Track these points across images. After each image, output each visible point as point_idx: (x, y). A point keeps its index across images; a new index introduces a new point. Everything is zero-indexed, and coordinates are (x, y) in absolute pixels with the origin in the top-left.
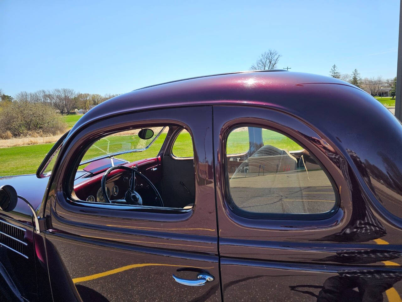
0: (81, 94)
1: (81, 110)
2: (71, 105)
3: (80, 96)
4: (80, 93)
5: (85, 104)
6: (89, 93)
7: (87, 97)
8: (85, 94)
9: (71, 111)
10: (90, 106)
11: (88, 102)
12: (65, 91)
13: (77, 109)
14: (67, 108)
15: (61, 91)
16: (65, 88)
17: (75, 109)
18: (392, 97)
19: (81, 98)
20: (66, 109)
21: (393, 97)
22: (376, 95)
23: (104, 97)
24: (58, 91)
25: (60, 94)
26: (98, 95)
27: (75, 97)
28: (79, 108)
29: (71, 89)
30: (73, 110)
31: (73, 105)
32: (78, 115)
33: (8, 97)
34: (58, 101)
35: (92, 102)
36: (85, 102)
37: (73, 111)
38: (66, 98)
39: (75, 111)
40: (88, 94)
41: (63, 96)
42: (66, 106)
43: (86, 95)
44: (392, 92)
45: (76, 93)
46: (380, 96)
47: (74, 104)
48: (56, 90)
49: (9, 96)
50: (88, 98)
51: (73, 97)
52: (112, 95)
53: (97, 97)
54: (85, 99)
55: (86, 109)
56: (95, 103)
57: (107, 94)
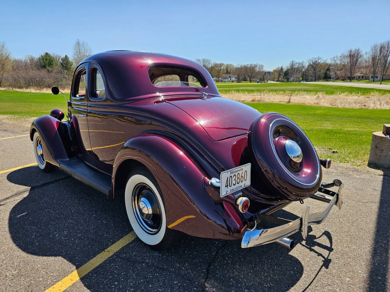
0: (217, 64)
3: (216, 65)
5: (219, 73)
6: (224, 63)
7: (221, 67)
8: (220, 64)
10: (222, 75)
11: (222, 71)
12: (204, 60)
15: (201, 60)
16: (205, 58)
19: (216, 67)
23: (236, 67)
24: (199, 60)
25: (200, 63)
27: (212, 66)
28: (213, 77)
29: (209, 59)
35: (225, 71)
36: (219, 71)
40: (223, 64)
41: (202, 65)
43: (221, 65)
45: (213, 62)
48: (197, 60)
50: (222, 68)
51: (210, 66)
53: (230, 67)
54: (220, 69)
55: (219, 77)
56: (228, 72)
57: (239, 64)
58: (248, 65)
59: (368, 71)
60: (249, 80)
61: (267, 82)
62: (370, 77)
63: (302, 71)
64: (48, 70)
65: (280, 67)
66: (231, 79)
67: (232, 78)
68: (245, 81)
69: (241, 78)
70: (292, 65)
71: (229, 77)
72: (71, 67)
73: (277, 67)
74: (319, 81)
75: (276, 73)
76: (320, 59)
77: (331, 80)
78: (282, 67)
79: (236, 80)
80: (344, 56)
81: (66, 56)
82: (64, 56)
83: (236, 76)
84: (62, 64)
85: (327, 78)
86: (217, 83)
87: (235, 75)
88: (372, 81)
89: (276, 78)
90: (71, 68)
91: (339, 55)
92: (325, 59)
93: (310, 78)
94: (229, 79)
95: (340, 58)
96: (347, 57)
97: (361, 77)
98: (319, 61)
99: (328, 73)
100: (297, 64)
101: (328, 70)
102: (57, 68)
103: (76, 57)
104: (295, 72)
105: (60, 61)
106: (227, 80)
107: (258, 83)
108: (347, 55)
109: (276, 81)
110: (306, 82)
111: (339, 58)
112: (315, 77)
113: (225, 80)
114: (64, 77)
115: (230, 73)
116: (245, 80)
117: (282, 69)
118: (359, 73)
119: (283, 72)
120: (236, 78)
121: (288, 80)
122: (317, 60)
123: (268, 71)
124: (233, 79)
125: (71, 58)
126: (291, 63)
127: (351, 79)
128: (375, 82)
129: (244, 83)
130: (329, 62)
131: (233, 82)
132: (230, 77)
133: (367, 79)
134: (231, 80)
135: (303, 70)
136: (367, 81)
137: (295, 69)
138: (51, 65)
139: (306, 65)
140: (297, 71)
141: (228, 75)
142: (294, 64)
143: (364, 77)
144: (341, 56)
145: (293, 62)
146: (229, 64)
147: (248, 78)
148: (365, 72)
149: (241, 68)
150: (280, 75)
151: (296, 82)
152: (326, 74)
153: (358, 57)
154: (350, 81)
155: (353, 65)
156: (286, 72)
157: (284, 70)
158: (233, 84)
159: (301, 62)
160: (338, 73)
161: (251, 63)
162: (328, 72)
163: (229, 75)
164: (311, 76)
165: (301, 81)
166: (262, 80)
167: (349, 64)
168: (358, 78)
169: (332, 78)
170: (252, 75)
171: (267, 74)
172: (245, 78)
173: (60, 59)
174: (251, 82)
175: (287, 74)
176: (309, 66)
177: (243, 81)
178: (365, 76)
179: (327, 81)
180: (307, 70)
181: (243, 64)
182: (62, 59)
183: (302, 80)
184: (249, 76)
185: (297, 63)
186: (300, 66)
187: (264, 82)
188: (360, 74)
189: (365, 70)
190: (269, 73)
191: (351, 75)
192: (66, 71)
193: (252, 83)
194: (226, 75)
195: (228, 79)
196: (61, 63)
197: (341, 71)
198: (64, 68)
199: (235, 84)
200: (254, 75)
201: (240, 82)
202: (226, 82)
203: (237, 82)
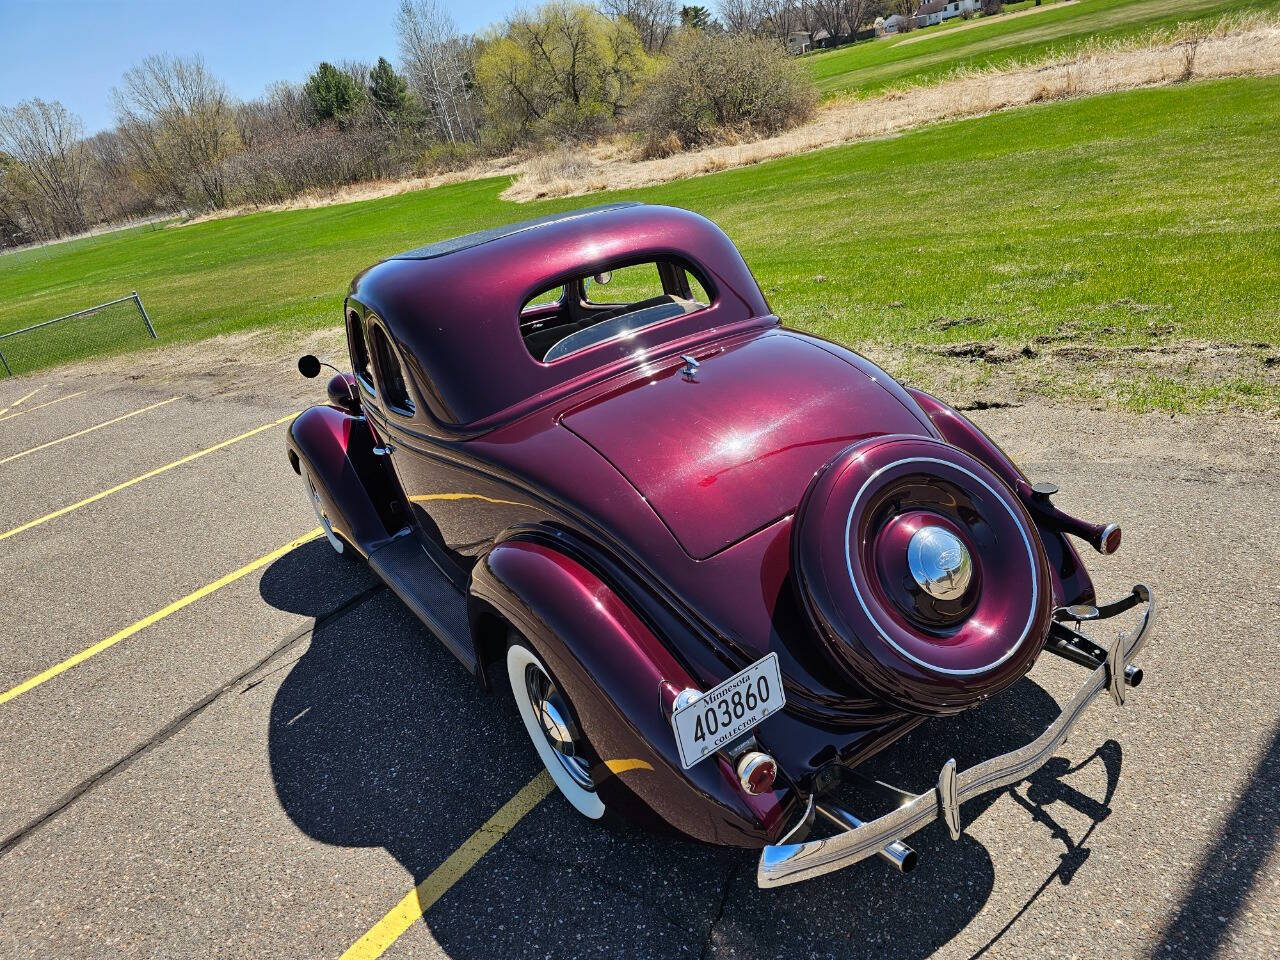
1: (893, 19)
2: (863, 6)
9: (861, 30)
13: (881, 19)
14: (850, 20)
17: (876, 17)
20: (846, 24)
28: (888, 13)
30: (867, 24)
31: (869, 6)
32: (881, 39)
33: (696, 10)
37: (869, 27)
39: (874, 26)
42: (847, 12)
49: (700, 7)
55: (910, 11)
64: (341, 123)
66: (957, 8)
67: (960, 4)
68: (1015, 2)
71: (951, 2)
72: (403, 94)
79: (978, 4)
81: (382, 61)
82: (375, 63)
84: (375, 93)
86: (902, 35)
90: (403, 99)
94: (951, 7)
102: (363, 111)
103: (410, 57)
105: (369, 83)
106: (941, 15)
113: (933, 16)
114: (389, 138)
124: (967, 4)
125: (397, 68)
129: (1010, 14)
131: (966, 17)
134: (957, 13)
138: (346, 102)
158: (968, 25)
173: (368, 77)
174: (1038, 4)
177: (1008, 2)
182: (372, 76)
192: (392, 115)
193: (1046, 7)
195: (946, 9)
196: (371, 88)
198: (382, 105)
199: (976, 23)
201: (994, 14)
202: (938, 23)
203: (981, 16)
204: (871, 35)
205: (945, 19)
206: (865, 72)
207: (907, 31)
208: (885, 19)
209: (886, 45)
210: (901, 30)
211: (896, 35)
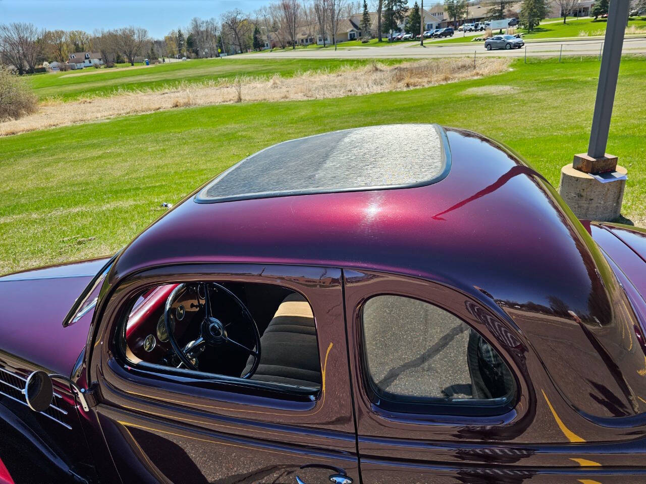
0: (49, 32)
1: (55, 64)
2: (34, 55)
3: (48, 35)
4: (47, 31)
5: (60, 50)
6: (64, 30)
7: (60, 37)
8: (57, 32)
9: (36, 67)
10: (69, 55)
11: (65, 47)
12: (17, 28)
13: (47, 63)
14: (28, 62)
15: (10, 28)
16: (17, 22)
17: (43, 61)
18: (595, 17)
19: (50, 40)
20: (26, 63)
21: (597, 17)
22: (570, 14)
23: (93, 36)
25: (9, 35)
26: (80, 33)
27: (38, 39)
28: (50, 60)
29: (28, 24)
30: (39, 65)
31: (38, 55)
32: (51, 73)
34: (8, 48)
35: (73, 47)
36: (60, 48)
37: (40, 67)
38: (23, 42)
39: (44, 66)
40: (62, 32)
41: (15, 37)
42: (25, 56)
43: (60, 34)
44: (596, 8)
45: (40, 30)
46: (575, 15)
47: (40, 52)
50: (63, 40)
51: (34, 38)
52: (108, 31)
53: (80, 37)
54: (58, 42)
55: (62, 61)
56: (78, 49)
57: (96, 30)
58: (117, 31)
59: (312, 30)
60: (127, 60)
61: (164, 61)
62: (318, 40)
63: (215, 35)
65: (176, 31)
66: (90, 62)
67: (91, 60)
68: (120, 63)
69: (111, 58)
70: (196, 26)
71: (86, 58)
73: (171, 31)
74: (247, 52)
75: (171, 42)
76: (240, 14)
77: (265, 49)
78: (179, 31)
79: (102, 62)
80: (275, 8)
83: (99, 55)
85: (258, 46)
86: (64, 72)
87: (97, 52)
88: (323, 46)
89: (176, 52)
91: (268, 6)
92: (248, 14)
93: (232, 48)
94: (87, 61)
95: (270, 11)
96: (279, 8)
97: (305, 41)
98: (239, 17)
99: (259, 37)
100: (205, 24)
101: (257, 31)
104: (205, 38)
106: (83, 64)
107: (148, 64)
108: (279, 5)
109: (179, 58)
110: (228, 55)
111: (268, 10)
112: (240, 46)
113: (78, 65)
115: (83, 50)
116: (119, 61)
117: (180, 35)
118: (300, 34)
119: (183, 40)
120: (100, 60)
121: (197, 55)
122: (235, 15)
123: (156, 40)
124: (96, 61)
126: (194, 23)
127: (292, 44)
128: (327, 47)
129: (119, 69)
130: (253, 17)
131: (96, 67)
132: (88, 58)
133: (313, 43)
134: (91, 65)
135: (218, 34)
136: (315, 46)
137: (202, 32)
139: (219, 23)
140: (207, 36)
141: (81, 55)
142: (198, 23)
143: (309, 41)
144: (270, 8)
145: (195, 20)
146: (77, 32)
147: (125, 57)
148: (308, 32)
149: (104, 37)
150: (180, 46)
151: (211, 57)
152: (256, 38)
153: (295, 8)
154: (294, 48)
155: (292, 21)
156: (189, 39)
157: (186, 36)
158: (100, 71)
159: (209, 21)
160: (273, 35)
161: (122, 27)
162: (257, 36)
163: (84, 53)
164: (233, 44)
165: (221, 55)
166: (153, 58)
167: (285, 20)
168: (301, 41)
169: (265, 45)
170: (131, 52)
171: (155, 45)
172: (118, 57)
174: (133, 65)
175: (191, 43)
176: (223, 26)
177: (117, 63)
178: (310, 38)
179: (260, 51)
180: (223, 33)
181: (106, 30)
183: (222, 52)
184: (125, 53)
185: (203, 23)
186: (210, 26)
187: (159, 63)
188: (303, 35)
189: (308, 29)
190: (158, 43)
191: (292, 37)
193: (137, 67)
194: (78, 53)
195: (84, 62)
197: (276, 33)
199: (102, 71)
200: (134, 51)
201: (112, 67)
202: (82, 69)
203: (105, 68)
204: (43, 70)
205: (85, 67)
206: (54, 88)
207: (65, 71)
208: (50, 63)
209: (55, 76)
210: (62, 70)
211: (59, 72)
